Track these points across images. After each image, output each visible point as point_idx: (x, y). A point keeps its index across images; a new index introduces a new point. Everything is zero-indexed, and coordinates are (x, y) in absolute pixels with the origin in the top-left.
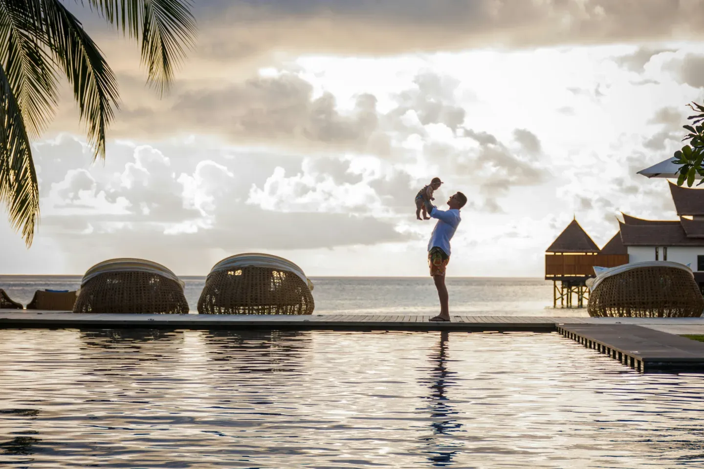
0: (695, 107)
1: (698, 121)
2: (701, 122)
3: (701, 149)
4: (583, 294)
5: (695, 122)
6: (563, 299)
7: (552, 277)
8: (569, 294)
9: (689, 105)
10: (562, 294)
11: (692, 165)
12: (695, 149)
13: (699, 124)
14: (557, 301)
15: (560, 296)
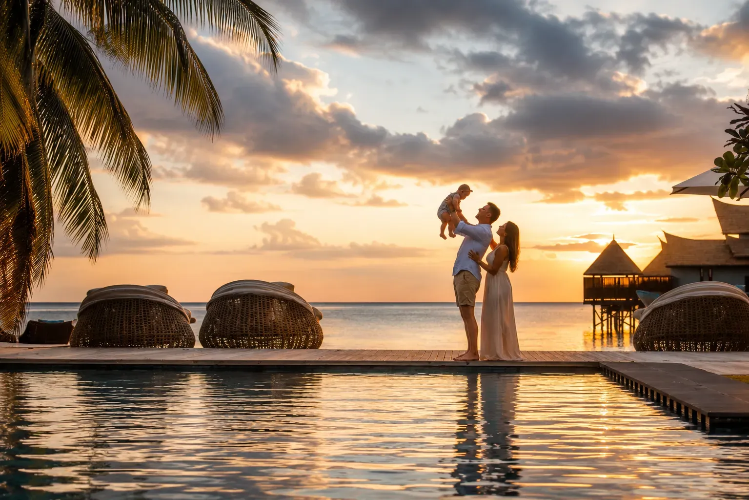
0: (738, 109)
1: (742, 125)
2: (746, 126)
3: (746, 154)
4: (624, 320)
5: (738, 127)
6: (602, 325)
7: (591, 301)
8: (609, 319)
9: (732, 107)
10: (602, 320)
11: (734, 174)
12: (739, 156)
13: (744, 128)
14: (596, 327)
15: (600, 321)
